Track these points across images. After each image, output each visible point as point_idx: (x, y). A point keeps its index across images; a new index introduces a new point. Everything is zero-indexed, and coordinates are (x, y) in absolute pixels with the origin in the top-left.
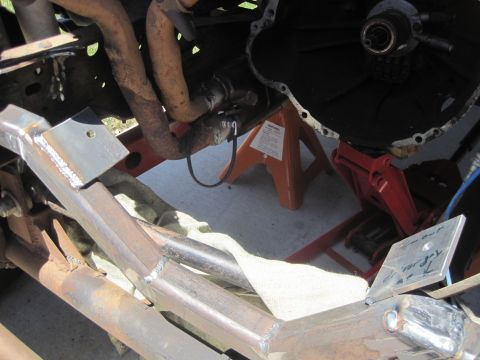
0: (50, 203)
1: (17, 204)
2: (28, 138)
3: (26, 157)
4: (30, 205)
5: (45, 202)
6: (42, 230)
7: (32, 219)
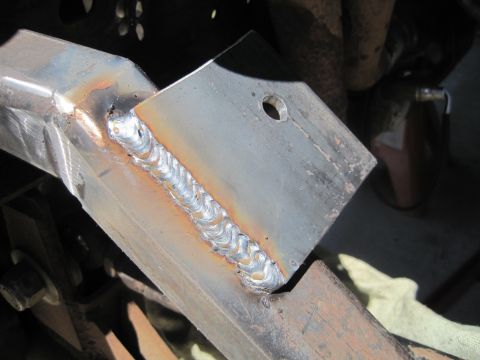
0: (122, 275)
1: (49, 282)
2: (88, 123)
3: (81, 189)
4: (78, 278)
5: (113, 273)
6: (106, 333)
7: (83, 308)
